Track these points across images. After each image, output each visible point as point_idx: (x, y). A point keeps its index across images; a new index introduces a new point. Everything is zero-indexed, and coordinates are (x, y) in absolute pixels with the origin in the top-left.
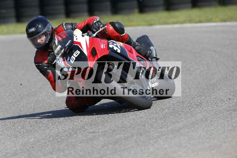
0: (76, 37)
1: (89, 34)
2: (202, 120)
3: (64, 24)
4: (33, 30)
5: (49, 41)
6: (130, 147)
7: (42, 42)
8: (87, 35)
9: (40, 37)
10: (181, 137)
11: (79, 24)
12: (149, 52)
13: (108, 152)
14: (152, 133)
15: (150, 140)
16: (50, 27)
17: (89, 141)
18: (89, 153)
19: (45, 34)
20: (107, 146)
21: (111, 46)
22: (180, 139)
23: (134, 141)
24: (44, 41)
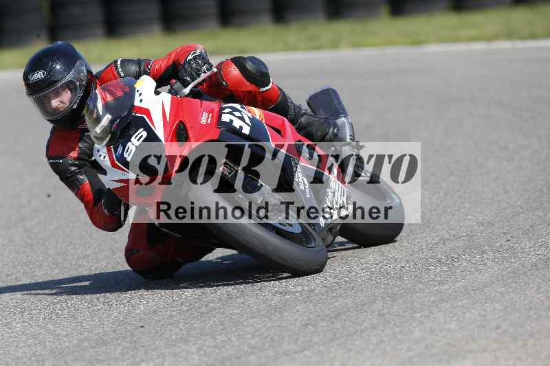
0: (140, 94)
1: (174, 87)
2: (536, 266)
3: (119, 62)
4: (39, 75)
5: (79, 104)
6: (367, 328)
7: (61, 105)
8: (170, 92)
9: (57, 94)
10: (487, 305)
11: (156, 62)
12: (331, 130)
13: (316, 339)
14: (418, 294)
15: (415, 312)
16: (84, 68)
17: (273, 312)
18: (272, 340)
19: (70, 86)
20: (314, 326)
21: (226, 118)
22: (485, 310)
23: (377, 313)
24: (68, 104)
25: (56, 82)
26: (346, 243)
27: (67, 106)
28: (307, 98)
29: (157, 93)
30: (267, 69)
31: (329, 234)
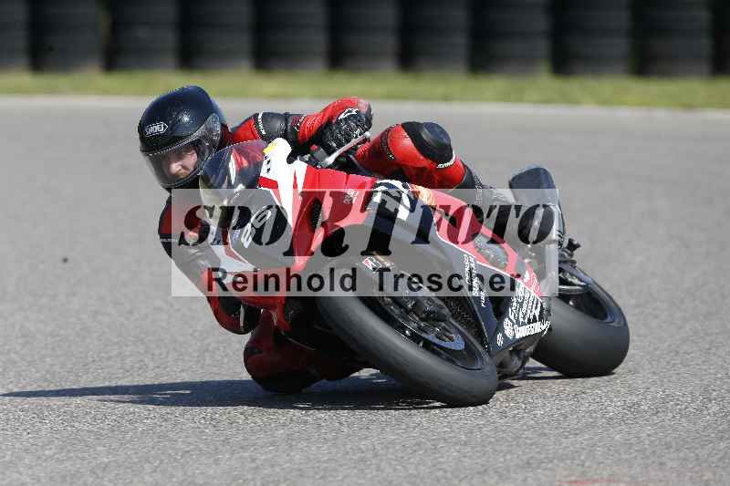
0: (269, 162)
1: (315, 156)
3: (260, 117)
4: (159, 128)
7: (183, 171)
8: (307, 162)
9: (179, 156)
11: (307, 118)
16: (218, 126)
24: (192, 169)
25: (181, 138)
26: (545, 370)
27: (189, 172)
29: (290, 161)
30: (449, 139)
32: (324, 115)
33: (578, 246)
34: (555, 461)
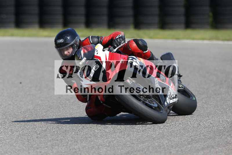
0: (97, 51)
1: (110, 49)
3: (90, 37)
4: (61, 41)
7: (68, 54)
8: (108, 50)
9: (67, 49)
11: (105, 38)
16: (78, 40)
19: (73, 46)
24: (71, 53)
25: (68, 44)
27: (70, 54)
28: (161, 56)
29: (104, 51)
31: (168, 109)
32: (110, 37)
33: (182, 76)
34: (137, 152)
